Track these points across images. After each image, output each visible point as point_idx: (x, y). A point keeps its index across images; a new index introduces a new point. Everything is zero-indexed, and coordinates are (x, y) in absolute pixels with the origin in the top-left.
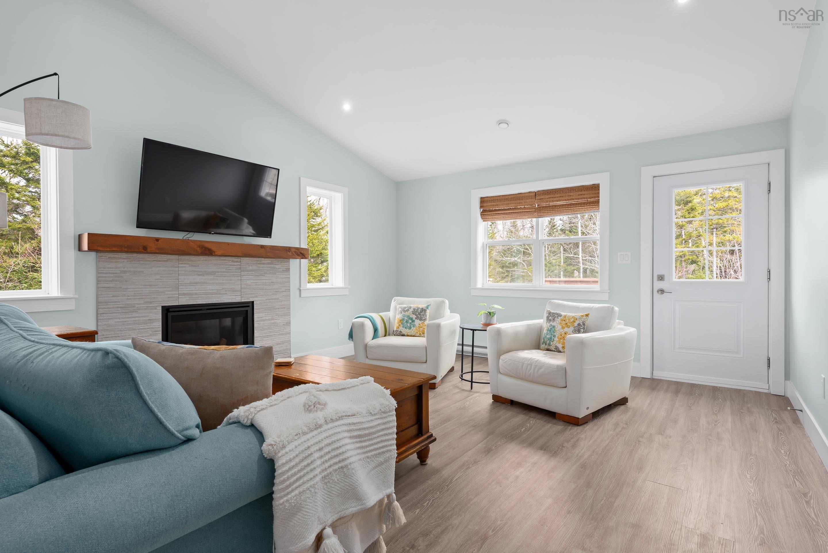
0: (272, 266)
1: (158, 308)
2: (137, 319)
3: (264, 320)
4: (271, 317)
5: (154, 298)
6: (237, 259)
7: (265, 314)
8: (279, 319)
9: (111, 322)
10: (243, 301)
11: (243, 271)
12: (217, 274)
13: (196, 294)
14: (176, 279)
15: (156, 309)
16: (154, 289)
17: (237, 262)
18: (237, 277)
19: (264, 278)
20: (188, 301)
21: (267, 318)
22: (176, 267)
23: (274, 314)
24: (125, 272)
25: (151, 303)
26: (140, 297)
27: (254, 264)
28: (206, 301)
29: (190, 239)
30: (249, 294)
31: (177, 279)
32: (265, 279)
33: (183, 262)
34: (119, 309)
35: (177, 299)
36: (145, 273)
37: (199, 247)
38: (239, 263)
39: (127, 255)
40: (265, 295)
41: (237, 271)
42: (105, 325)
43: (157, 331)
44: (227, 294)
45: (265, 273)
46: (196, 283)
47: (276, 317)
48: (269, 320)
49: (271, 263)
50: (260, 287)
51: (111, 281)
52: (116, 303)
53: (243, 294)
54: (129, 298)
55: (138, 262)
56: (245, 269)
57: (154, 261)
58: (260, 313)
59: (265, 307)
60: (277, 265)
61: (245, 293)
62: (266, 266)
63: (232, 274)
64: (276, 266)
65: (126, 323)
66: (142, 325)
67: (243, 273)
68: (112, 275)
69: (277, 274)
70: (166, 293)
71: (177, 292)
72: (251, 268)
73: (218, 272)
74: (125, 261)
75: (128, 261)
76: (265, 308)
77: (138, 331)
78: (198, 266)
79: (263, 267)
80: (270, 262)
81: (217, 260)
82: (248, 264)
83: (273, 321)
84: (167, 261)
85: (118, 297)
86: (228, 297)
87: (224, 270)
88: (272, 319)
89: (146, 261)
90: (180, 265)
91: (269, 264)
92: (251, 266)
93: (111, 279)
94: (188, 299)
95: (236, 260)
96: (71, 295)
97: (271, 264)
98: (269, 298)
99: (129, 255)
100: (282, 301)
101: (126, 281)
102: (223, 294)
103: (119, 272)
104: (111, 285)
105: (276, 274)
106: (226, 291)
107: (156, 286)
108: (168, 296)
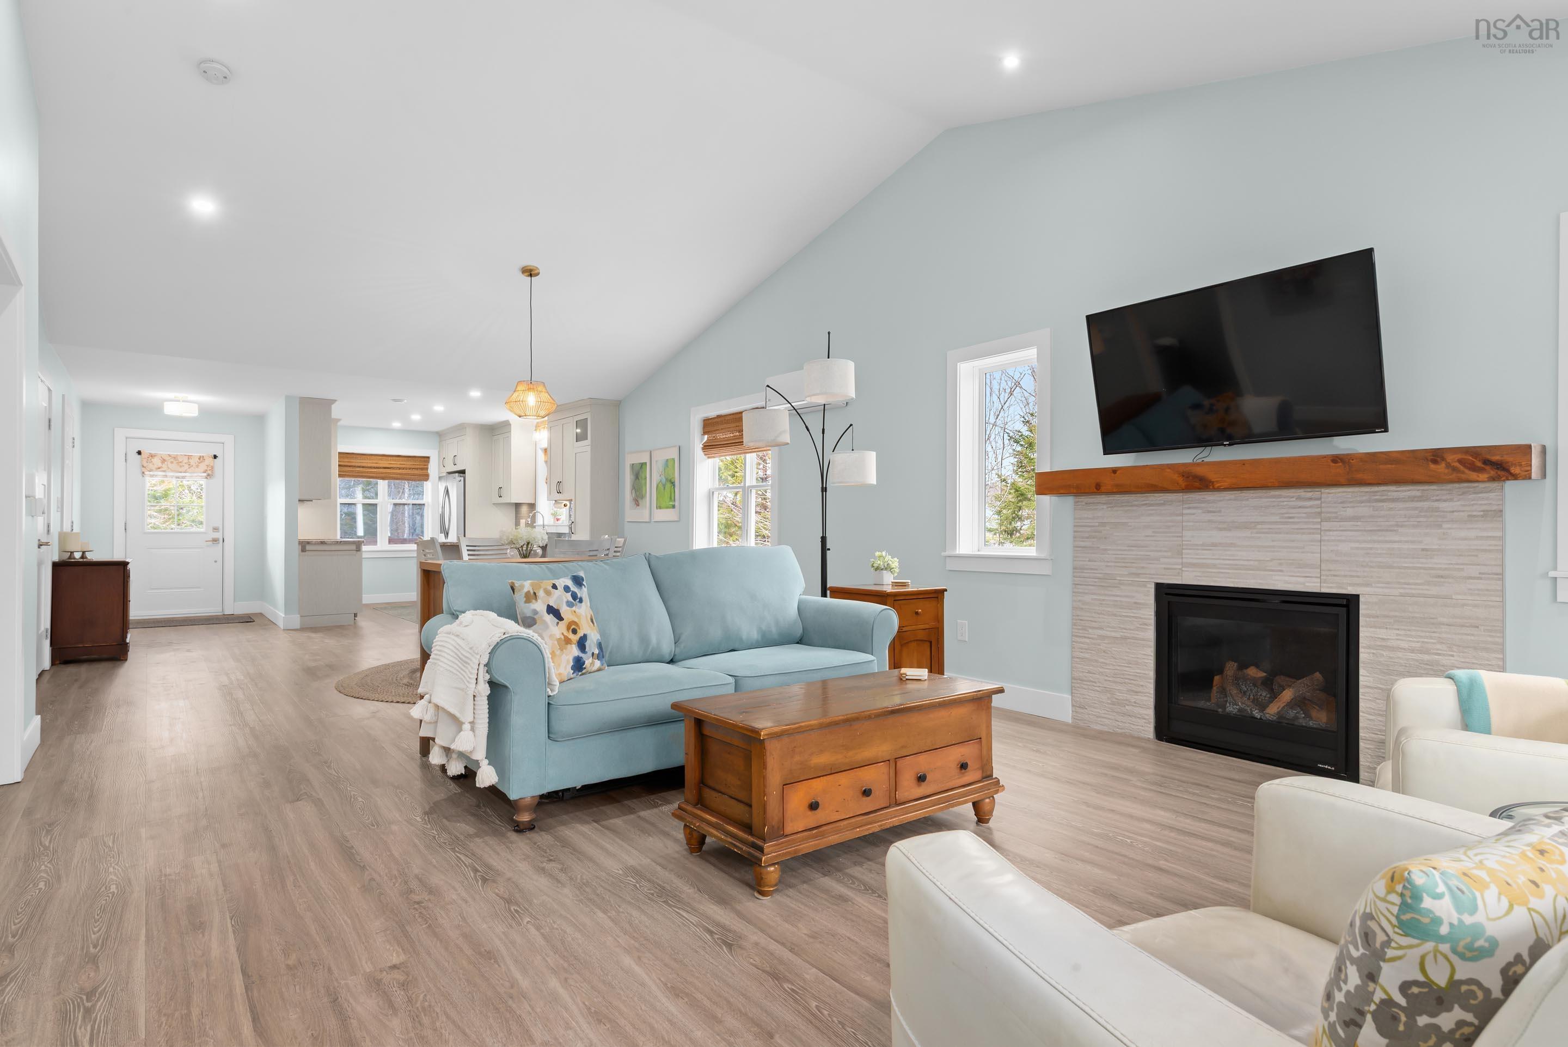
0: (1426, 504)
1: (1149, 586)
2: (1118, 599)
3: (1393, 649)
4: (1418, 645)
5: (1143, 568)
6: (1311, 494)
7: (1397, 632)
8: (1453, 656)
9: (1087, 598)
10: (1324, 590)
11: (1328, 520)
12: (1259, 526)
13: (1214, 566)
14: (1177, 537)
15: (1145, 586)
16: (1142, 553)
17: (1311, 499)
18: (1310, 533)
19: (1397, 538)
20: (1199, 578)
21: (1404, 645)
22: (1178, 515)
23: (1431, 638)
24: (1103, 524)
25: (1138, 575)
26: (1123, 565)
27: (1362, 502)
28: (1233, 582)
29: (1206, 460)
30: (1345, 576)
31: (1180, 537)
32: (1400, 542)
33: (1191, 505)
34: (1096, 580)
35: (1179, 573)
36: (1131, 526)
37: (1183, 476)
38: (1318, 502)
39: (1107, 498)
40: (1399, 583)
41: (1311, 520)
42: (1080, 601)
43: (1146, 624)
44: (1281, 571)
45: (1397, 526)
46: (1214, 545)
47: (1439, 646)
48: (1412, 651)
49: (1421, 497)
50: (1379, 559)
51: (1087, 538)
52: (1093, 571)
53: (1327, 576)
54: (1109, 564)
55: (1121, 509)
56: (1333, 515)
57: (1146, 504)
58: (1380, 628)
59: (1397, 614)
60: (1445, 501)
61: (1332, 573)
62: (1401, 505)
63: (1296, 527)
64: (1443, 505)
65: (1104, 602)
66: (1125, 611)
67: (1326, 525)
68: (1089, 529)
69: (1445, 526)
70: (1162, 560)
71: (1180, 561)
72: (1350, 512)
73: (1262, 523)
74: (1105, 507)
75: (1108, 508)
76: (1396, 616)
77: (1119, 618)
78: (1220, 511)
79: (1391, 509)
80: (1418, 494)
81: (1261, 497)
82: (1341, 503)
83: (1426, 657)
84: (1163, 504)
85: (1095, 561)
86: (1287, 578)
87: (1276, 519)
88: (1427, 652)
89: (1132, 506)
90: (1185, 511)
91: (1412, 499)
92: (1353, 507)
93: (1087, 535)
94: (1199, 574)
95: (1309, 495)
96: (1043, 556)
97: (1424, 501)
98: (1413, 592)
99: (1110, 498)
100: (1463, 605)
101: (1105, 538)
102: (1272, 571)
103: (1097, 524)
104: (1087, 544)
105: (1440, 526)
106: (1280, 564)
107: (1146, 547)
108: (1164, 566)
